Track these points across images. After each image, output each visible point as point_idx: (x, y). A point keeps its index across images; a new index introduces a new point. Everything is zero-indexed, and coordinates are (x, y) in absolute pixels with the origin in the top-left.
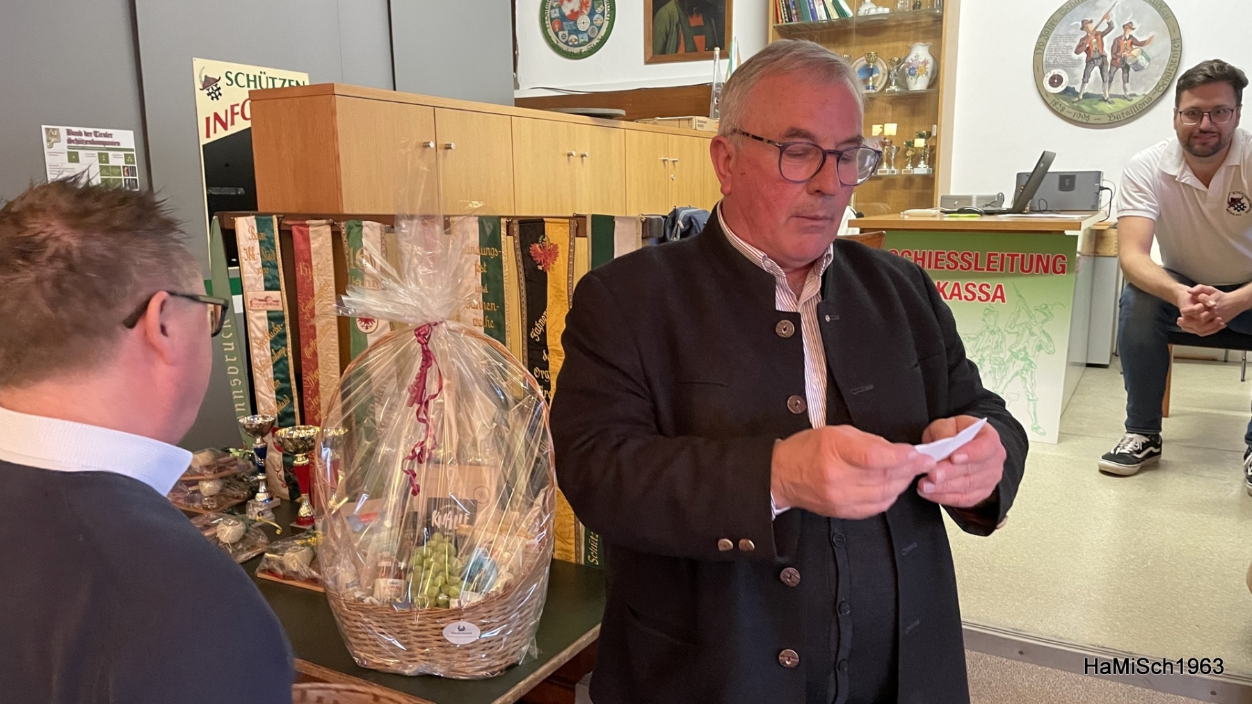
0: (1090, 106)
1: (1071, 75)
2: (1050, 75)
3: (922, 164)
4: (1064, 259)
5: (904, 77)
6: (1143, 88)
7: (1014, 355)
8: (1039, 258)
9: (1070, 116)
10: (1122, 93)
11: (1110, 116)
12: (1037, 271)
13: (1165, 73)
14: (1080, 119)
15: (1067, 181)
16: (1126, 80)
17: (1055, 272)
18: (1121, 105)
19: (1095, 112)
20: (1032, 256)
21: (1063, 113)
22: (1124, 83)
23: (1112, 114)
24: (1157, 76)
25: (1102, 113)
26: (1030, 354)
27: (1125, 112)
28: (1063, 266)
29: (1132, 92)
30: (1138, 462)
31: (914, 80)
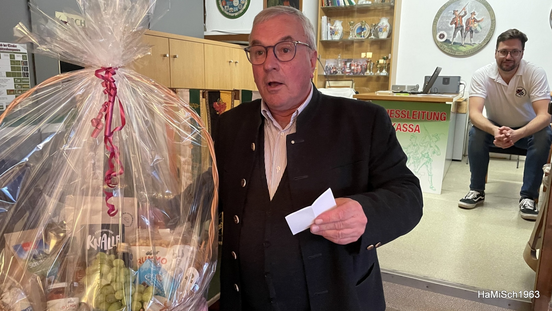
0: (456, 48)
1: (448, 34)
2: (439, 34)
3: (384, 71)
4: (445, 114)
5: (377, 33)
6: (478, 41)
7: (423, 156)
8: (435, 113)
9: (448, 52)
10: (470, 42)
11: (464, 52)
12: (434, 119)
13: (488, 34)
14: (452, 53)
15: (446, 80)
16: (471, 37)
17: (441, 120)
18: (469, 48)
19: (458, 50)
20: (432, 113)
21: (444, 50)
22: (471, 38)
23: (465, 52)
24: (485, 35)
25: (461, 51)
26: (430, 155)
27: (470, 51)
28: (445, 117)
29: (474, 42)
30: (475, 203)
31: (381, 34)
